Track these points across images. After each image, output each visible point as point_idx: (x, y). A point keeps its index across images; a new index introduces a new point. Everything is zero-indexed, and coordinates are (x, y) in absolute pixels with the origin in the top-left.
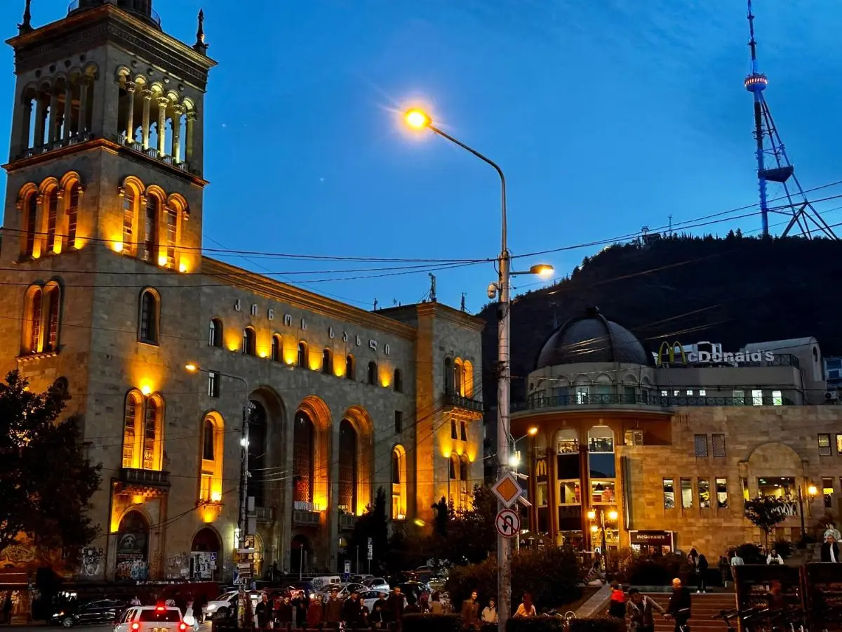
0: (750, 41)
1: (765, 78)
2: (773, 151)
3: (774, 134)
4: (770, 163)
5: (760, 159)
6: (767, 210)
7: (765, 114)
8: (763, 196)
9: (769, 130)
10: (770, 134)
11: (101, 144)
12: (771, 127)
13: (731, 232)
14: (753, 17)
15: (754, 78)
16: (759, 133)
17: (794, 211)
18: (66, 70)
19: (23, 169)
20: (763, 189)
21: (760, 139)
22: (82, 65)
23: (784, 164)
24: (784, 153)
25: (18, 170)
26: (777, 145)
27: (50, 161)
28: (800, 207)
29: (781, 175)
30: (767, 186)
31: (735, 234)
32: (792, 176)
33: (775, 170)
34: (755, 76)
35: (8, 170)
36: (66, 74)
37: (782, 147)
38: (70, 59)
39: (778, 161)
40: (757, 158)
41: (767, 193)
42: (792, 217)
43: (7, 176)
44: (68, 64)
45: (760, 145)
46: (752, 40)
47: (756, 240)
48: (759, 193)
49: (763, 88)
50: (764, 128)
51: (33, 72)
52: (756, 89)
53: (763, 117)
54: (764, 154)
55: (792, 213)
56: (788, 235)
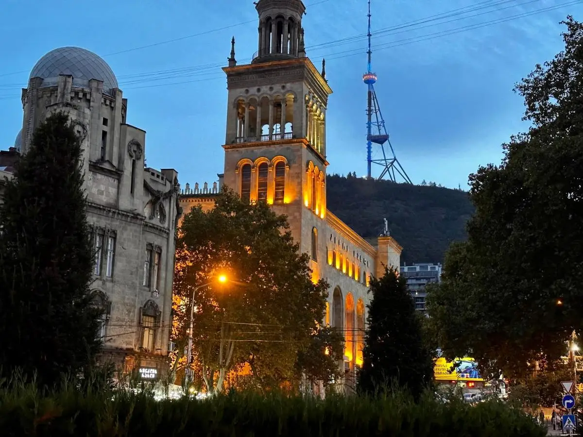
0: (368, 51)
1: (375, 76)
2: (376, 124)
3: (378, 113)
4: (375, 132)
5: (369, 128)
6: (371, 161)
7: (374, 99)
8: (369, 152)
9: (376, 110)
10: (376, 113)
11: (302, 142)
12: (377, 108)
13: (350, 173)
14: (371, 35)
15: (369, 75)
16: (370, 110)
17: (386, 164)
18: (269, 92)
19: (238, 149)
20: (369, 148)
21: (370, 115)
22: (282, 91)
23: (383, 133)
24: (384, 126)
25: (233, 149)
26: (380, 120)
27: (261, 147)
28: (391, 161)
29: (381, 140)
30: (372, 146)
31: (352, 175)
32: (387, 141)
33: (378, 136)
34: (370, 74)
35: (225, 149)
36: (270, 95)
37: (383, 122)
38: (273, 86)
39: (379, 130)
40: (367, 127)
41: (372, 150)
42: (385, 167)
43: (224, 152)
44: (271, 89)
45: (370, 119)
46: (369, 50)
47: (364, 180)
48: (367, 150)
49: (375, 82)
50: (373, 108)
51: (244, 90)
52: (369, 82)
53: (372, 101)
54: (372, 125)
55: (385, 164)
56: (382, 179)
